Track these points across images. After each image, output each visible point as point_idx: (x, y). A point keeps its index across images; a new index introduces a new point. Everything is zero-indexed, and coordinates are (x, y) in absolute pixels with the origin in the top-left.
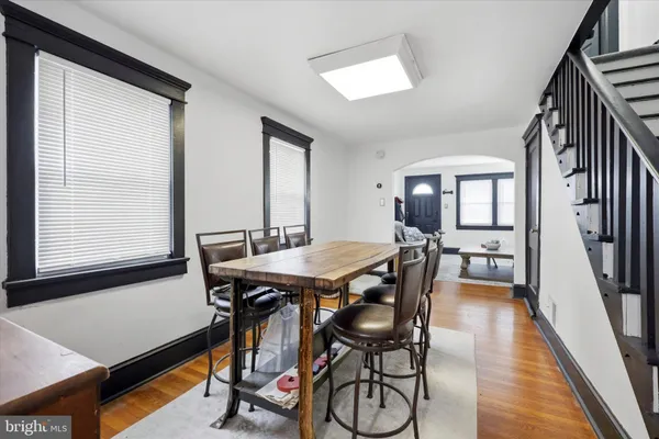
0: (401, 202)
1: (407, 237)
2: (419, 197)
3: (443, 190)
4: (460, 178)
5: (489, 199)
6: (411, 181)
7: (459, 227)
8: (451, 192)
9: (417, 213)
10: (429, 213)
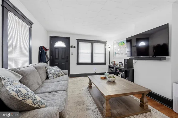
0: (47, 50)
1: (50, 75)
2: (58, 48)
3: (70, 46)
4: (79, 41)
5: (90, 51)
6: (53, 39)
7: (78, 64)
8: (75, 47)
9: (57, 57)
10: (63, 57)
